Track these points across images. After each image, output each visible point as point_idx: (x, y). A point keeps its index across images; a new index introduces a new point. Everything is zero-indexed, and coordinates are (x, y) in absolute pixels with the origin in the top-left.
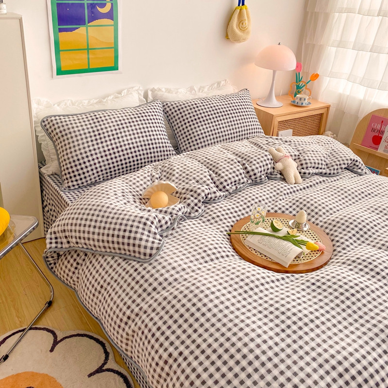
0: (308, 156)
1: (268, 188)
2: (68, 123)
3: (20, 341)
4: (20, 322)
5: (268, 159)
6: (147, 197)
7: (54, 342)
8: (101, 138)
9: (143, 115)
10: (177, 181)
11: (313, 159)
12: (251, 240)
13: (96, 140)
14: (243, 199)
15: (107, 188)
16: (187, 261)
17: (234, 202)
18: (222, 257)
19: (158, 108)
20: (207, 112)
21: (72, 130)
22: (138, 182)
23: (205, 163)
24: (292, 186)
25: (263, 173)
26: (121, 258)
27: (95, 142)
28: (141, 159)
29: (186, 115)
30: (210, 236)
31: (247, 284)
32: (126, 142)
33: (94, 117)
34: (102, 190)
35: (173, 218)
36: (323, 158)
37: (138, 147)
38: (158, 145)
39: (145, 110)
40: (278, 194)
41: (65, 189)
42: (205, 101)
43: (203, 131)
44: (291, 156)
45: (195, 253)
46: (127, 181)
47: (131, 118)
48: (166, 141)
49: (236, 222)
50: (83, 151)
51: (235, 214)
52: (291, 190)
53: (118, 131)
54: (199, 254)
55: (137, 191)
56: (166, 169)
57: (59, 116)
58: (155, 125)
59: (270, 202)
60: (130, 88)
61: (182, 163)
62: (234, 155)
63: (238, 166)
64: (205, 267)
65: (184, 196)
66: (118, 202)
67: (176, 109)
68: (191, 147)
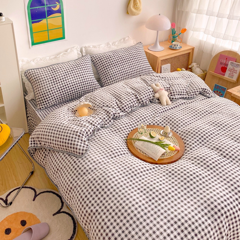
0: (175, 88)
1: (150, 109)
2: (36, 74)
3: (17, 194)
4: (17, 183)
5: (150, 92)
7: (35, 195)
9: (79, 65)
11: (178, 90)
12: (138, 144)
13: (54, 82)
14: (135, 116)
16: (102, 157)
17: (130, 119)
18: (121, 154)
19: (88, 60)
20: (116, 60)
21: (38, 78)
23: (114, 95)
24: (165, 107)
25: (147, 100)
26: (67, 154)
28: (79, 91)
29: (104, 63)
30: (115, 141)
31: (133, 172)
32: (70, 82)
33: (52, 69)
36: (184, 89)
37: (77, 84)
38: (88, 82)
39: (80, 62)
40: (156, 113)
41: (38, 110)
42: (115, 53)
43: (114, 72)
44: (165, 88)
45: (106, 152)
47: (73, 68)
48: (93, 79)
49: (131, 131)
50: (47, 89)
51: (130, 126)
52: (164, 110)
53: (66, 76)
54: (108, 153)
56: (92, 100)
57: (31, 70)
58: (86, 70)
59: (151, 118)
60: (72, 48)
62: (131, 89)
63: (133, 96)
64: (111, 161)
67: (99, 59)
68: (107, 81)
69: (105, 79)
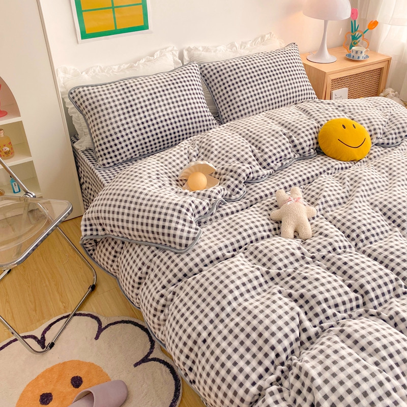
2: (97, 94)
6: (185, 178)
8: (133, 111)
9: (178, 81)
10: (215, 159)
13: (128, 112)
15: (140, 169)
19: (194, 71)
20: (249, 73)
21: (101, 102)
22: (174, 161)
23: (247, 137)
25: (312, 146)
26: (157, 248)
27: (127, 115)
28: (178, 132)
29: (226, 78)
32: (161, 114)
33: (124, 87)
34: (136, 172)
35: (212, 202)
36: (381, 127)
37: (174, 118)
38: (196, 115)
39: (180, 75)
41: (100, 167)
42: (247, 61)
43: (245, 96)
46: (162, 160)
47: (165, 86)
48: (205, 109)
50: (115, 125)
52: (343, 165)
53: (151, 101)
55: (174, 172)
56: (204, 145)
57: (87, 86)
58: (191, 92)
60: (163, 49)
61: (221, 138)
62: (279, 125)
63: (284, 139)
65: (223, 177)
66: (152, 185)
67: (215, 71)
68: (232, 114)
69: (227, 112)
